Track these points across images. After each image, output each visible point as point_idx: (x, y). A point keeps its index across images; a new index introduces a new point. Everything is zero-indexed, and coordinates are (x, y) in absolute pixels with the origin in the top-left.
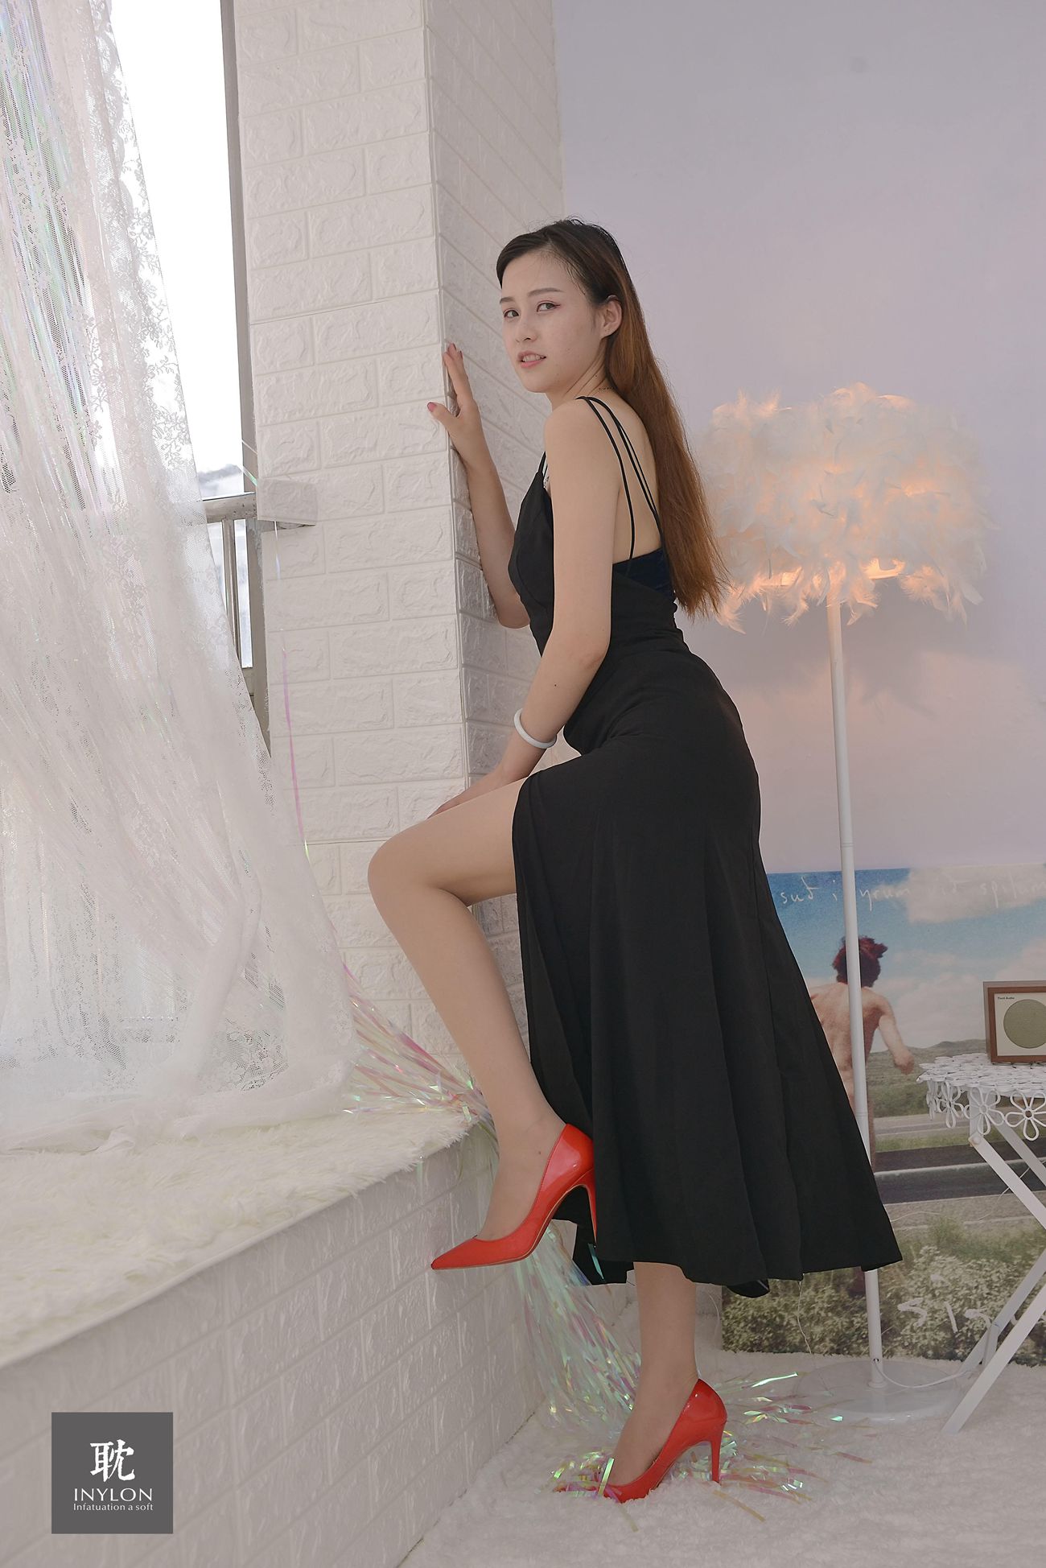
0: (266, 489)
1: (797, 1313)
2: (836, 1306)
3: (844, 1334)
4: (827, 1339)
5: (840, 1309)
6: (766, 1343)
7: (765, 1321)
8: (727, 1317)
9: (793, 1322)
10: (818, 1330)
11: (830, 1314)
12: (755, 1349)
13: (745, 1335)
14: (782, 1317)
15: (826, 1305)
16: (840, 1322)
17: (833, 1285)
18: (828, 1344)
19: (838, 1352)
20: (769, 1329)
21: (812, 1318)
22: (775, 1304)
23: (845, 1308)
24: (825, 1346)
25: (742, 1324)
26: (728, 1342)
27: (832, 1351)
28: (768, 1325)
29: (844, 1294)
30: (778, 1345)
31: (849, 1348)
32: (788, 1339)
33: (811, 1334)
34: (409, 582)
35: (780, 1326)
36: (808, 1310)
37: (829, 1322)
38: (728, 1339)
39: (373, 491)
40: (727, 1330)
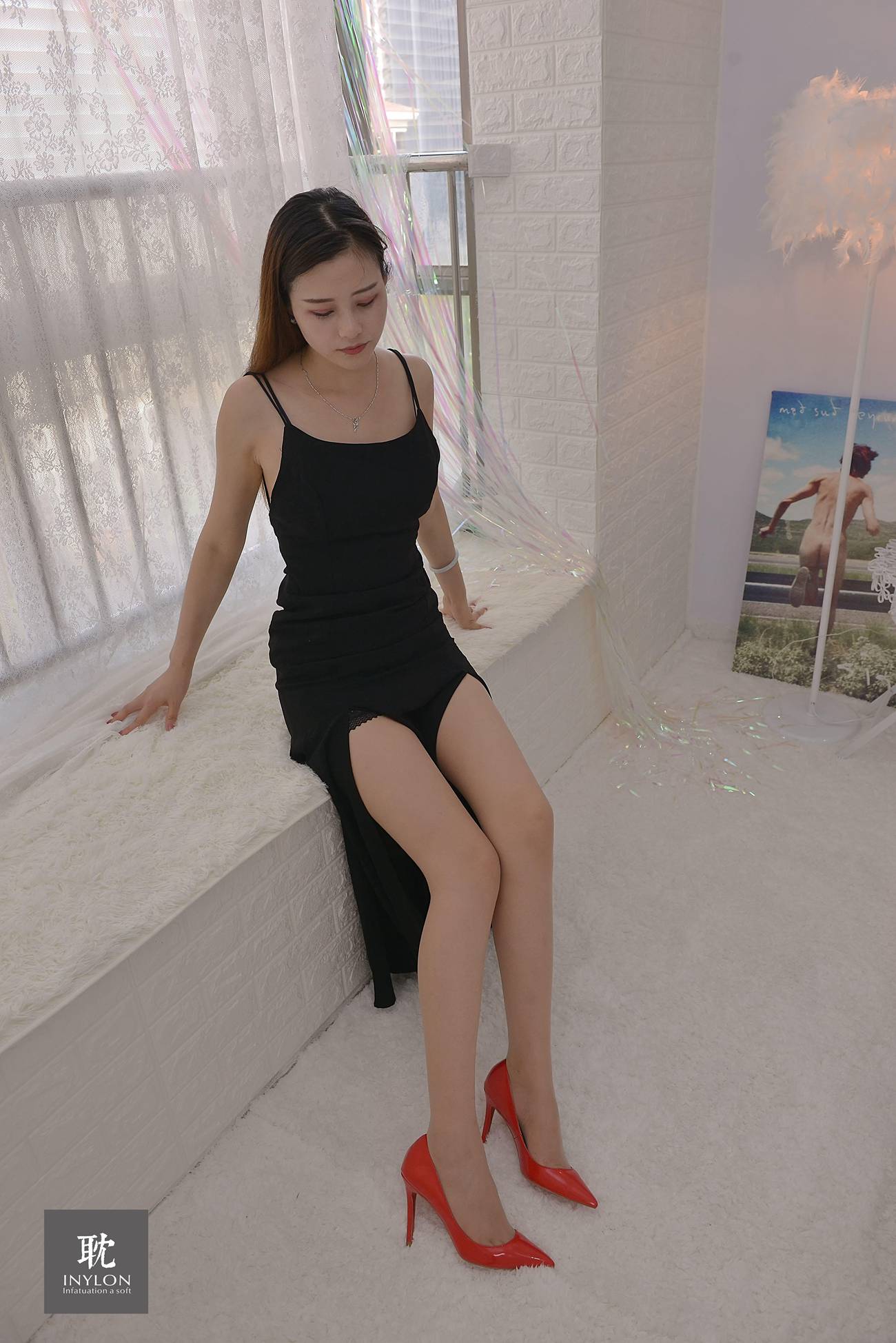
0: (475, 152)
1: (777, 658)
2: (801, 659)
3: (803, 675)
4: (793, 675)
5: (803, 660)
6: (757, 670)
7: (758, 659)
8: (737, 653)
9: (775, 663)
10: (788, 669)
11: (797, 662)
12: (750, 672)
13: (746, 664)
14: (769, 659)
15: (795, 657)
16: (802, 667)
17: (802, 646)
18: (793, 677)
19: (797, 683)
20: (760, 663)
21: (785, 663)
22: (766, 651)
23: (806, 660)
24: (791, 678)
25: (745, 658)
26: (736, 667)
27: (794, 682)
28: (760, 661)
29: (807, 653)
30: (764, 673)
31: (804, 682)
32: (770, 670)
33: (784, 671)
34: (569, 226)
35: (767, 663)
36: (784, 659)
37: (796, 666)
38: (735, 665)
39: (549, 153)
40: (736, 660)
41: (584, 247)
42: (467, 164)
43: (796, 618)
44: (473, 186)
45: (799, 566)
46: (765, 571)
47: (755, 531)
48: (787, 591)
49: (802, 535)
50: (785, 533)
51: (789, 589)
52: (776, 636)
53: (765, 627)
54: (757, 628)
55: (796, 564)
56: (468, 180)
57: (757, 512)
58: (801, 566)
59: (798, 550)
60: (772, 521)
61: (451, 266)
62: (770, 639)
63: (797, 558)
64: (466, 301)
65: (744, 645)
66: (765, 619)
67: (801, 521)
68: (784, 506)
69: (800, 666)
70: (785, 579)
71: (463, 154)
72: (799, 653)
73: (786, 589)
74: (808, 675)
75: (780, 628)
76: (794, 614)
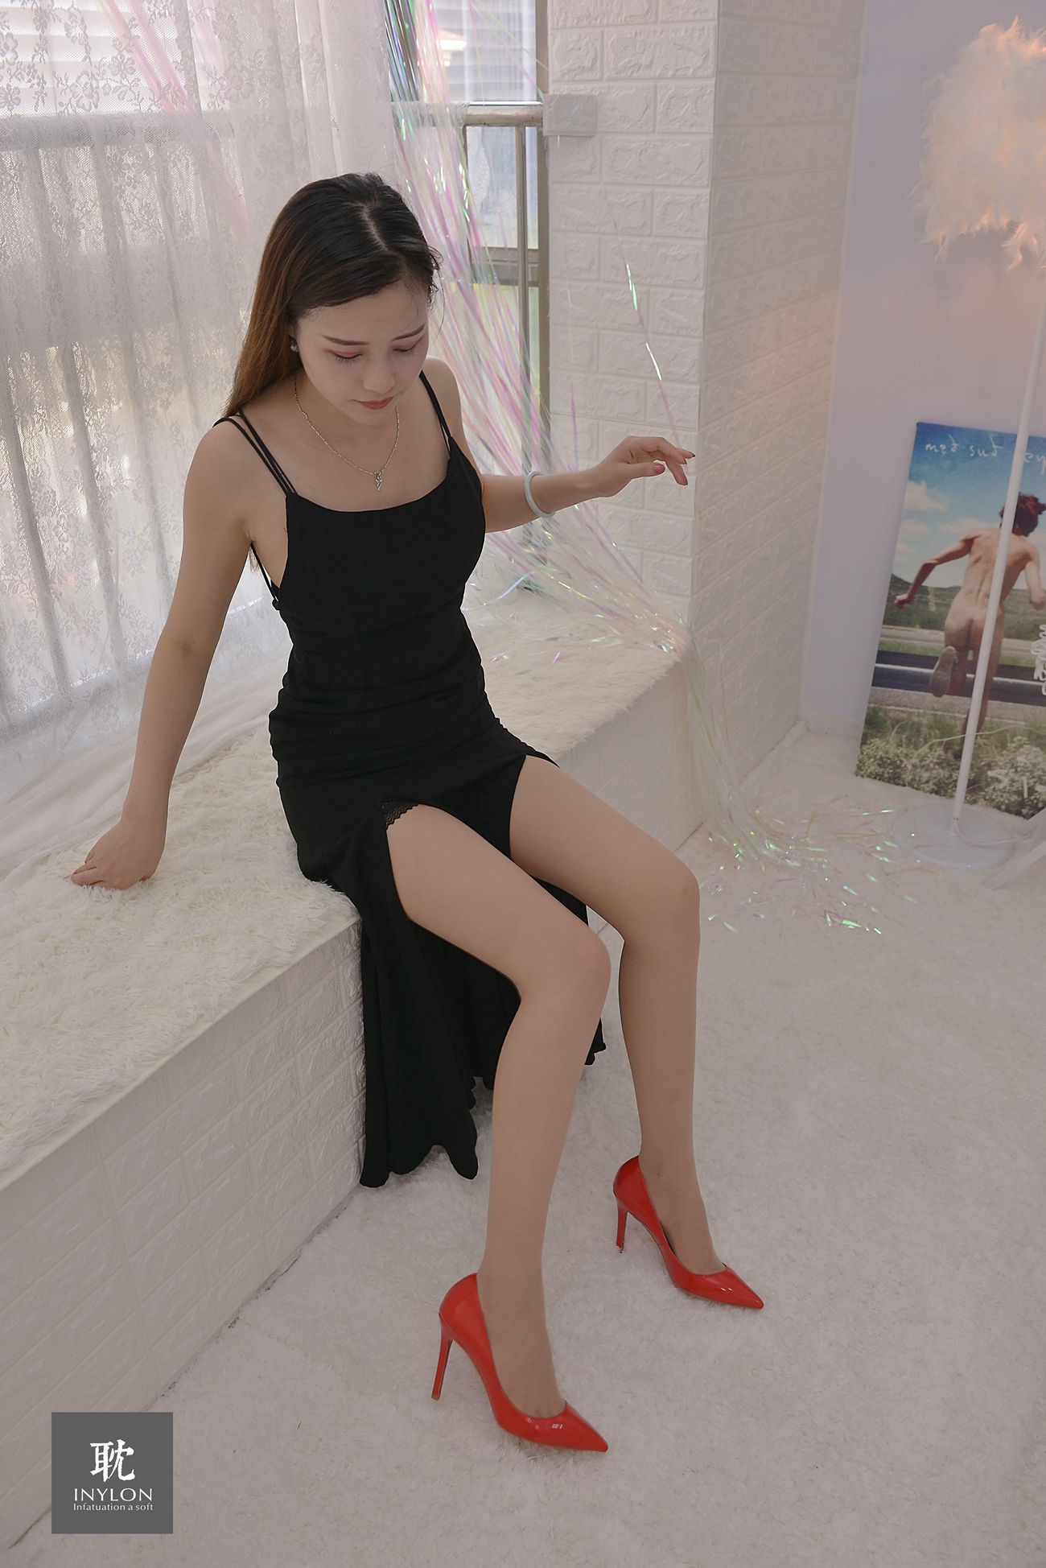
0: (552, 104)
1: (912, 761)
2: (943, 763)
3: (944, 782)
4: (931, 782)
5: (945, 765)
6: (886, 775)
7: (889, 761)
8: (862, 753)
9: (909, 767)
10: (926, 775)
11: (937, 767)
12: (878, 778)
13: (872, 768)
14: (901, 761)
15: (935, 760)
16: (943, 773)
17: (945, 747)
18: (931, 786)
19: (937, 793)
20: (891, 767)
21: (923, 766)
22: (899, 752)
23: (949, 765)
24: (928, 787)
26: (860, 770)
27: (932, 791)
28: (890, 764)
29: (950, 756)
30: (895, 779)
31: (945, 791)
32: (903, 776)
33: (920, 777)
34: (670, 203)
35: (899, 767)
36: (922, 761)
37: (935, 772)
38: (859, 768)
39: (646, 110)
40: (860, 762)
41: (688, 230)
42: (542, 119)
43: (937, 710)
44: (547, 146)
45: (943, 645)
46: (901, 650)
47: (890, 599)
48: (927, 676)
49: (948, 606)
50: (926, 603)
51: (930, 674)
52: (912, 733)
53: (898, 721)
54: (889, 722)
55: (940, 642)
56: (541, 140)
57: (892, 575)
58: (946, 646)
59: (944, 624)
60: (911, 587)
61: (515, 249)
62: (904, 736)
63: (941, 635)
64: (534, 294)
65: (871, 743)
66: (898, 711)
67: (950, 589)
68: (927, 569)
69: (941, 771)
70: (926, 661)
71: (536, 105)
72: (940, 755)
73: (927, 674)
74: (951, 783)
75: (918, 723)
76: (936, 707)
